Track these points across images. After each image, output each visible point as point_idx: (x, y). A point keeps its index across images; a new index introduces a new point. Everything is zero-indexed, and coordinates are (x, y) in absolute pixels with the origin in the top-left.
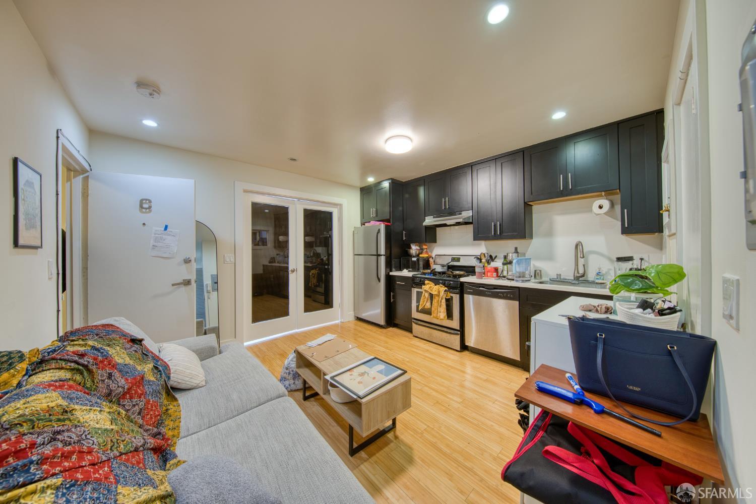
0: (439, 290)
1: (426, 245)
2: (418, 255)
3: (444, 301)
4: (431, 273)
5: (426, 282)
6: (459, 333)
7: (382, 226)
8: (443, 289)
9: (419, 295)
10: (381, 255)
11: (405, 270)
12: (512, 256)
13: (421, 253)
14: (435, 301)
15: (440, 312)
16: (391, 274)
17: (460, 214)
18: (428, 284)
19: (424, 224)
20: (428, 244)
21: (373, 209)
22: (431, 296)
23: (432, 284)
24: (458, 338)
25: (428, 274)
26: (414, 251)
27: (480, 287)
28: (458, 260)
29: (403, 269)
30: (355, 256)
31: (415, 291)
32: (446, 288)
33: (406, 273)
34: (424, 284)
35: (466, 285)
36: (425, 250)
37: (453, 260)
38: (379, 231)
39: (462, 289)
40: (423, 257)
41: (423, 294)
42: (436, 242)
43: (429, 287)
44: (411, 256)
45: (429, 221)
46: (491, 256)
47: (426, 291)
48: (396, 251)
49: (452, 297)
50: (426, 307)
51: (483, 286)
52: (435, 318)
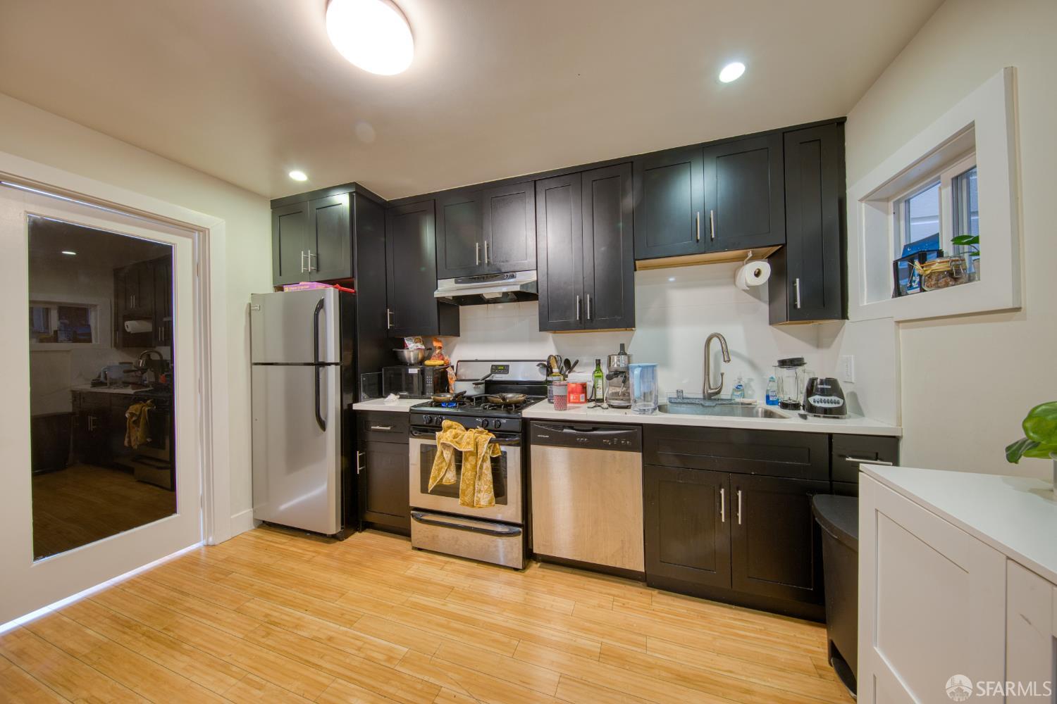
0: (474, 440)
1: (440, 341)
2: (421, 362)
3: (488, 464)
4: (454, 401)
5: (445, 423)
6: (521, 529)
7: (331, 295)
8: (486, 437)
9: (428, 455)
10: (330, 364)
11: (392, 397)
12: (619, 361)
13: (429, 358)
14: (467, 466)
15: (480, 491)
16: (356, 407)
17: (513, 277)
18: (450, 427)
19: (437, 294)
20: (442, 339)
21: (306, 253)
22: (459, 456)
23: (458, 428)
24: (518, 540)
25: (449, 403)
26: (412, 354)
27: (564, 427)
28: (505, 370)
29: (387, 394)
30: (253, 366)
31: (415, 445)
32: (492, 436)
33: (393, 403)
34: (440, 428)
35: (533, 425)
36: (438, 351)
37: (495, 369)
38: (321, 305)
39: (526, 435)
40: (434, 366)
41: (438, 453)
42: (459, 336)
43: (452, 435)
44: (405, 364)
45: (447, 288)
46: (567, 362)
47: (445, 445)
48: (368, 352)
49: (505, 453)
50: (444, 482)
51: (572, 425)
52: (468, 505)
